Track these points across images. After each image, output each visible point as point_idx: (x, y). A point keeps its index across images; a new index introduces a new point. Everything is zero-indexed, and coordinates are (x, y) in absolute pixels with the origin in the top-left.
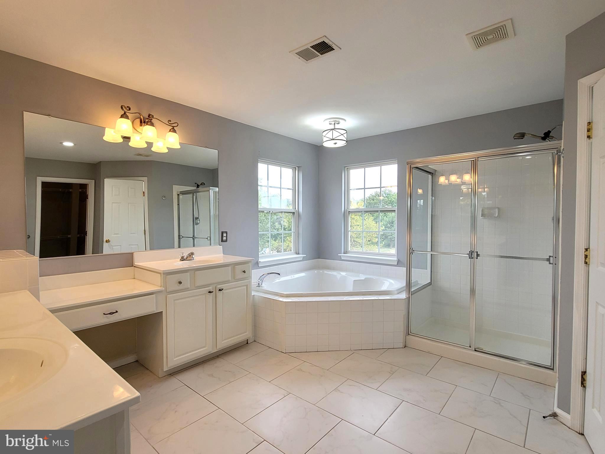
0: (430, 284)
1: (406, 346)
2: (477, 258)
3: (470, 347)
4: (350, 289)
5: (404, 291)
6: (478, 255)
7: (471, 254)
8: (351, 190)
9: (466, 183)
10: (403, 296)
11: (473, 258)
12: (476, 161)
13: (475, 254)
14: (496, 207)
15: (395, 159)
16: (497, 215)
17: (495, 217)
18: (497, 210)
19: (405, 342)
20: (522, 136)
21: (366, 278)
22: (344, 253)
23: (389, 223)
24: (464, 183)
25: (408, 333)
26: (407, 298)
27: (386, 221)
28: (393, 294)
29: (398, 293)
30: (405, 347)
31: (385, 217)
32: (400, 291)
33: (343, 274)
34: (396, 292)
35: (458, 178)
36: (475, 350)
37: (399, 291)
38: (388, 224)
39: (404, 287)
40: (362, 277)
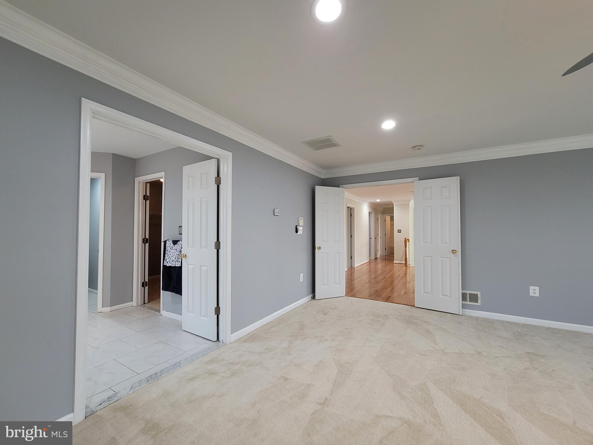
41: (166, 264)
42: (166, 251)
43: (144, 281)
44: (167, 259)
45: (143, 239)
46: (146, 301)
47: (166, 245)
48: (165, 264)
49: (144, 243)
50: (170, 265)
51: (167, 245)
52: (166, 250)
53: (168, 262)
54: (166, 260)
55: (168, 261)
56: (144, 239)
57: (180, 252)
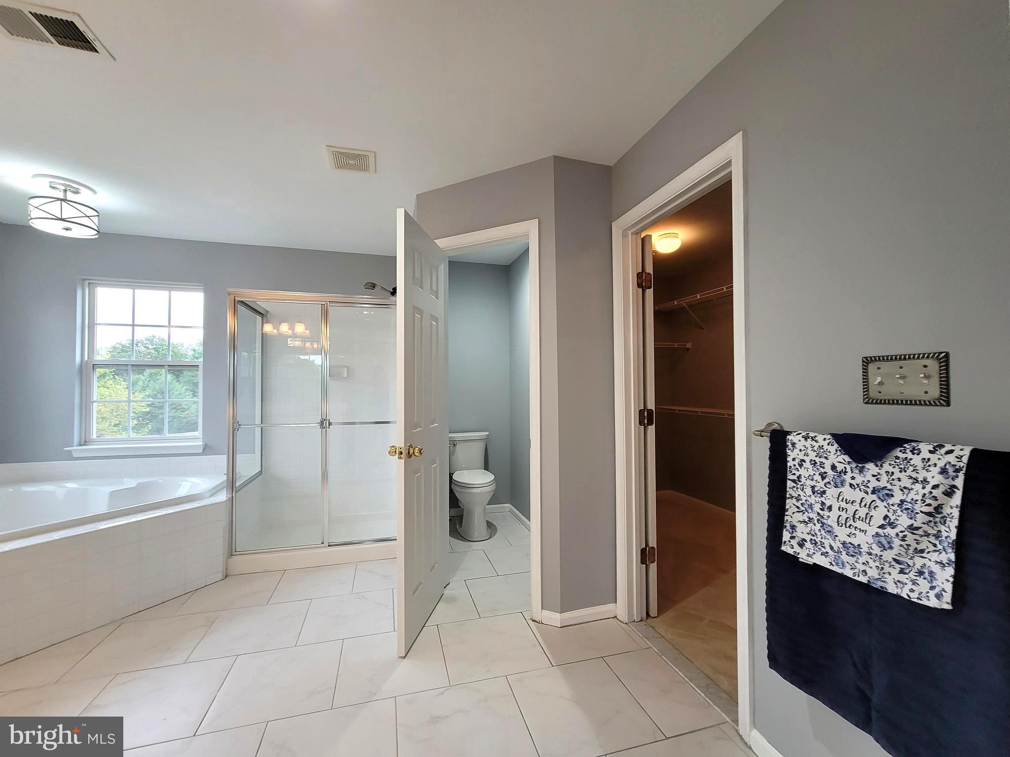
0: (260, 473)
1: (229, 574)
2: (329, 428)
3: (323, 543)
4: (103, 509)
5: (224, 488)
6: (330, 424)
7: (322, 423)
8: (99, 324)
9: (298, 335)
10: (223, 497)
11: (324, 428)
12: (327, 306)
13: (327, 422)
14: (345, 365)
15: (200, 284)
16: (346, 375)
17: (344, 378)
18: (346, 369)
19: (227, 569)
20: (373, 286)
21: (139, 484)
22: (80, 445)
23: (160, 392)
24: (295, 336)
25: (231, 552)
26: (229, 499)
27: (154, 389)
28: (201, 500)
29: (211, 496)
30: (226, 576)
31: (152, 382)
32: (215, 490)
33: (71, 485)
34: (208, 495)
35: (289, 329)
36: (329, 546)
37: (214, 492)
38: (159, 395)
39: (223, 482)
40: (130, 483)
41: (797, 549)
42: (790, 484)
43: (647, 544)
44: (800, 528)
45: (640, 411)
46: (654, 611)
47: (785, 455)
48: (790, 551)
49: (644, 425)
50: (823, 562)
51: (793, 456)
52: (790, 477)
53: (808, 545)
54: (793, 527)
55: (808, 537)
56: (644, 410)
57: (929, 514)
